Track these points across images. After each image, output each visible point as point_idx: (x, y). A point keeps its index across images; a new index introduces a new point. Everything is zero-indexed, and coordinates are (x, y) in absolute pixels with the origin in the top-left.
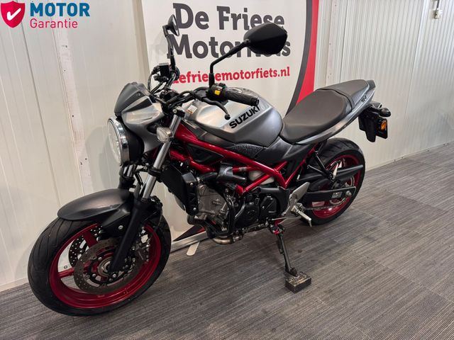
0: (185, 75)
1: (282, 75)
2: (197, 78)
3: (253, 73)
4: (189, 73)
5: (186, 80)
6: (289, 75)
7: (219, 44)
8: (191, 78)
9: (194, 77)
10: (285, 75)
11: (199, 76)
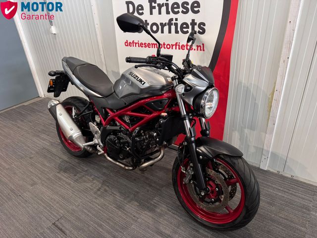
0: (132, 42)
1: (197, 50)
2: (137, 45)
3: (172, 45)
4: (133, 41)
5: (132, 45)
6: (204, 50)
7: (150, 25)
8: (134, 44)
9: (136, 43)
10: (201, 50)
11: (138, 43)
